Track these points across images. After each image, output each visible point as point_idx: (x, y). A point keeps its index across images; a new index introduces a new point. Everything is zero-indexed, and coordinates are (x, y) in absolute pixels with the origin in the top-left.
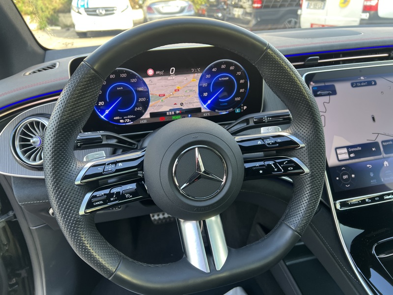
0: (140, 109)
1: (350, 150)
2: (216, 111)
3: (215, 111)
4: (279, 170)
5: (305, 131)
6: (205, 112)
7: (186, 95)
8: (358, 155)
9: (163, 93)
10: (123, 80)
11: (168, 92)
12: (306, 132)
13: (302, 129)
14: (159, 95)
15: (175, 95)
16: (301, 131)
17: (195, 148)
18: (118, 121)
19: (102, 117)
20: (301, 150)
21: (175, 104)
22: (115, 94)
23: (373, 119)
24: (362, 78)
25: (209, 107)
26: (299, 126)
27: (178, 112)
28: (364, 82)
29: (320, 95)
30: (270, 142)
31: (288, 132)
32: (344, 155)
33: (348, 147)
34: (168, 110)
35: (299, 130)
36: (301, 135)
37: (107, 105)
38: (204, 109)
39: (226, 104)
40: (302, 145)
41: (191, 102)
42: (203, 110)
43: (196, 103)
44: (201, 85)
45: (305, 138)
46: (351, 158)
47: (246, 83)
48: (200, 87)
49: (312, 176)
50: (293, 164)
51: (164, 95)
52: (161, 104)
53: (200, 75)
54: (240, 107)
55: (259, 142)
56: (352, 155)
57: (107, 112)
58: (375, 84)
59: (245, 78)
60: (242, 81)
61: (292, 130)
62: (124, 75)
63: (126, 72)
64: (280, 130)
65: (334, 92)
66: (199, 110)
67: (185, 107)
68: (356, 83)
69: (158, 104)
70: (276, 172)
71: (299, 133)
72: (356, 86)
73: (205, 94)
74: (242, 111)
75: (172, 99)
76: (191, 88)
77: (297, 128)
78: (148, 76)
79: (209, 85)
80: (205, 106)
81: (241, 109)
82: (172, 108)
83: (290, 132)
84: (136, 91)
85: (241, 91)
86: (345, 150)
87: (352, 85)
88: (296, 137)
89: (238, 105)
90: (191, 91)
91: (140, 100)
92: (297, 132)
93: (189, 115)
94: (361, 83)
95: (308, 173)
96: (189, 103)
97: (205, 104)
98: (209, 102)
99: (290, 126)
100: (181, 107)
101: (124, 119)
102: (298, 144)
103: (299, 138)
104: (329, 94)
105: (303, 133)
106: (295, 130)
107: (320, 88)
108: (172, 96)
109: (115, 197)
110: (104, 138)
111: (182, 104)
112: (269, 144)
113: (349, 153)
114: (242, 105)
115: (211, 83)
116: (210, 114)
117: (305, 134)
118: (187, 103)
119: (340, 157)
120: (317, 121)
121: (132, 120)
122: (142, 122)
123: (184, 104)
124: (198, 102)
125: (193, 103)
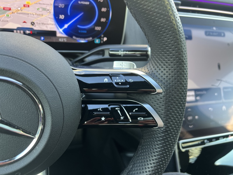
1: (197, 93)
2: (74, 37)
3: (72, 37)
4: (126, 119)
5: (165, 72)
6: (61, 37)
7: (38, 13)
9: (8, 6)
11: (15, 5)
12: (167, 74)
13: (162, 69)
14: (4, 8)
15: (23, 11)
16: (160, 72)
20: (157, 96)
21: (25, 22)
23: (219, 67)
24: (214, 28)
25: (65, 31)
26: (158, 64)
27: (28, 32)
28: (216, 32)
30: (119, 81)
31: (144, 70)
32: (191, 97)
33: (195, 90)
34: (15, 27)
35: (158, 69)
36: (159, 76)
38: (60, 33)
39: (85, 32)
40: (159, 90)
41: (45, 23)
42: (58, 35)
43: (51, 25)
44: (56, 5)
45: (163, 81)
46: (196, 101)
47: (108, 12)
48: (56, 8)
49: (165, 132)
50: (144, 113)
51: (10, 9)
52: (7, 19)
54: (100, 38)
55: (106, 80)
56: (198, 98)
58: (224, 36)
59: (107, 7)
60: (104, 10)
61: (149, 69)
64: (135, 67)
66: (53, 33)
67: (37, 28)
68: (209, 32)
69: (3, 19)
70: (122, 121)
71: (157, 74)
73: (62, 17)
74: (102, 42)
75: (21, 15)
76: (44, 6)
77: (156, 67)
79: (66, 6)
80: (61, 30)
81: (101, 40)
82: (20, 26)
83: (147, 71)
85: (103, 20)
86: (193, 93)
87: (206, 33)
88: (153, 78)
89: (97, 35)
90: (44, 9)
92: (155, 72)
93: (42, 38)
94: (213, 32)
95: (162, 128)
96: (43, 24)
97: (61, 27)
98: (66, 26)
99: (146, 64)
100: (31, 27)
102: (154, 88)
103: (156, 81)
105: (162, 74)
106: (153, 69)
108: (20, 12)
111: (33, 24)
112: (117, 83)
113: (196, 96)
114: (102, 36)
115: (68, 5)
116: (67, 40)
117: (164, 77)
118: (39, 24)
119: (188, 99)
120: (183, 62)
123: (36, 24)
124: (53, 25)
125: (47, 24)
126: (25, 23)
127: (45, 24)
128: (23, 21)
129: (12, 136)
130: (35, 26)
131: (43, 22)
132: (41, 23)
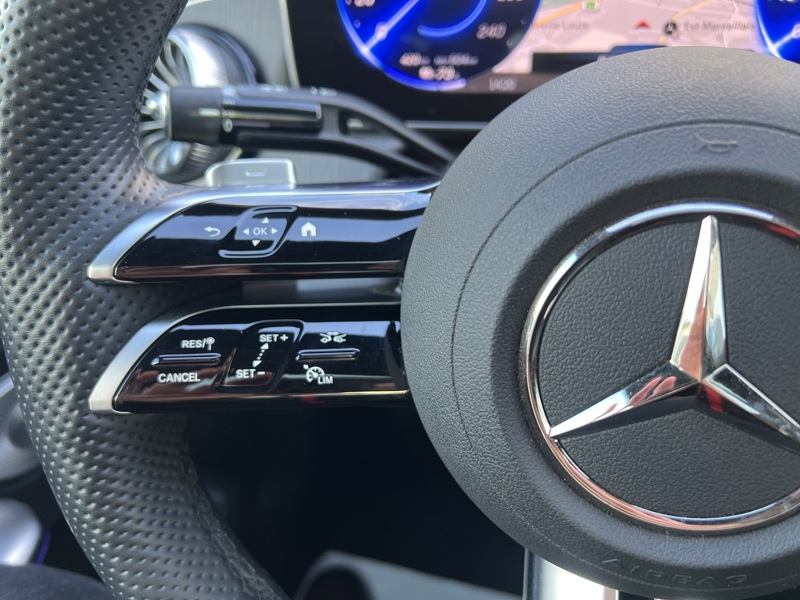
0: (495, 31)
17: (698, 217)
18: (413, 72)
19: (365, 50)
21: (643, 25)
34: (606, 47)
41: (715, 21)
43: (738, 30)
52: (585, 19)
67: (680, 43)
69: (572, 18)
82: (624, 42)
96: (707, 26)
97: (775, 37)
98: (796, 31)
101: (435, 67)
109: (259, 368)
111: (670, 28)
118: (695, 27)
121: (464, 72)
122: (496, 86)
123: (681, 29)
124: (744, 27)
125: (723, 27)
126: (642, 30)
127: (715, 27)
128: (637, 21)
129: (752, 438)
130: (677, 38)
131: (707, 20)
132: (701, 23)
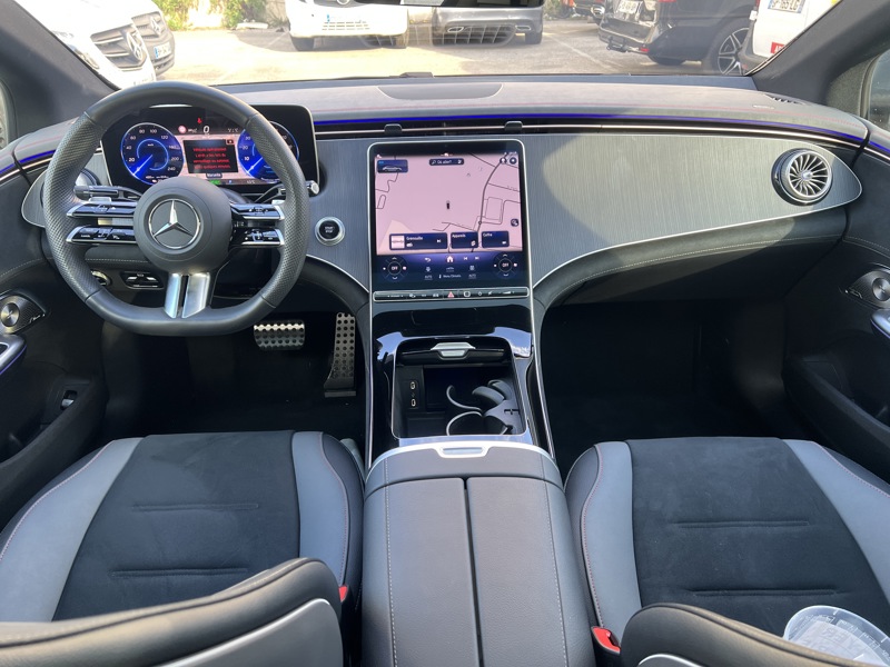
0: (173, 169)
1: (408, 239)
2: (262, 179)
3: (260, 179)
6: (248, 180)
8: (417, 245)
10: (153, 136)
19: (134, 174)
22: (145, 151)
23: (448, 206)
24: (446, 155)
25: (252, 173)
28: (448, 160)
29: (387, 171)
32: (399, 243)
33: (406, 236)
37: (138, 163)
44: (240, 147)
46: (406, 248)
48: (240, 150)
53: (238, 136)
56: (409, 245)
57: (138, 170)
58: (462, 163)
59: (293, 144)
62: (155, 131)
63: (156, 128)
65: (405, 169)
68: (437, 160)
72: (436, 164)
73: (247, 159)
78: (180, 134)
79: (250, 148)
80: (248, 171)
84: (168, 149)
86: (402, 238)
87: (431, 162)
91: (173, 159)
94: (443, 160)
101: (156, 179)
104: (398, 171)
107: (387, 163)
110: (122, 194)
113: (406, 242)
116: (255, 182)
119: (393, 246)
